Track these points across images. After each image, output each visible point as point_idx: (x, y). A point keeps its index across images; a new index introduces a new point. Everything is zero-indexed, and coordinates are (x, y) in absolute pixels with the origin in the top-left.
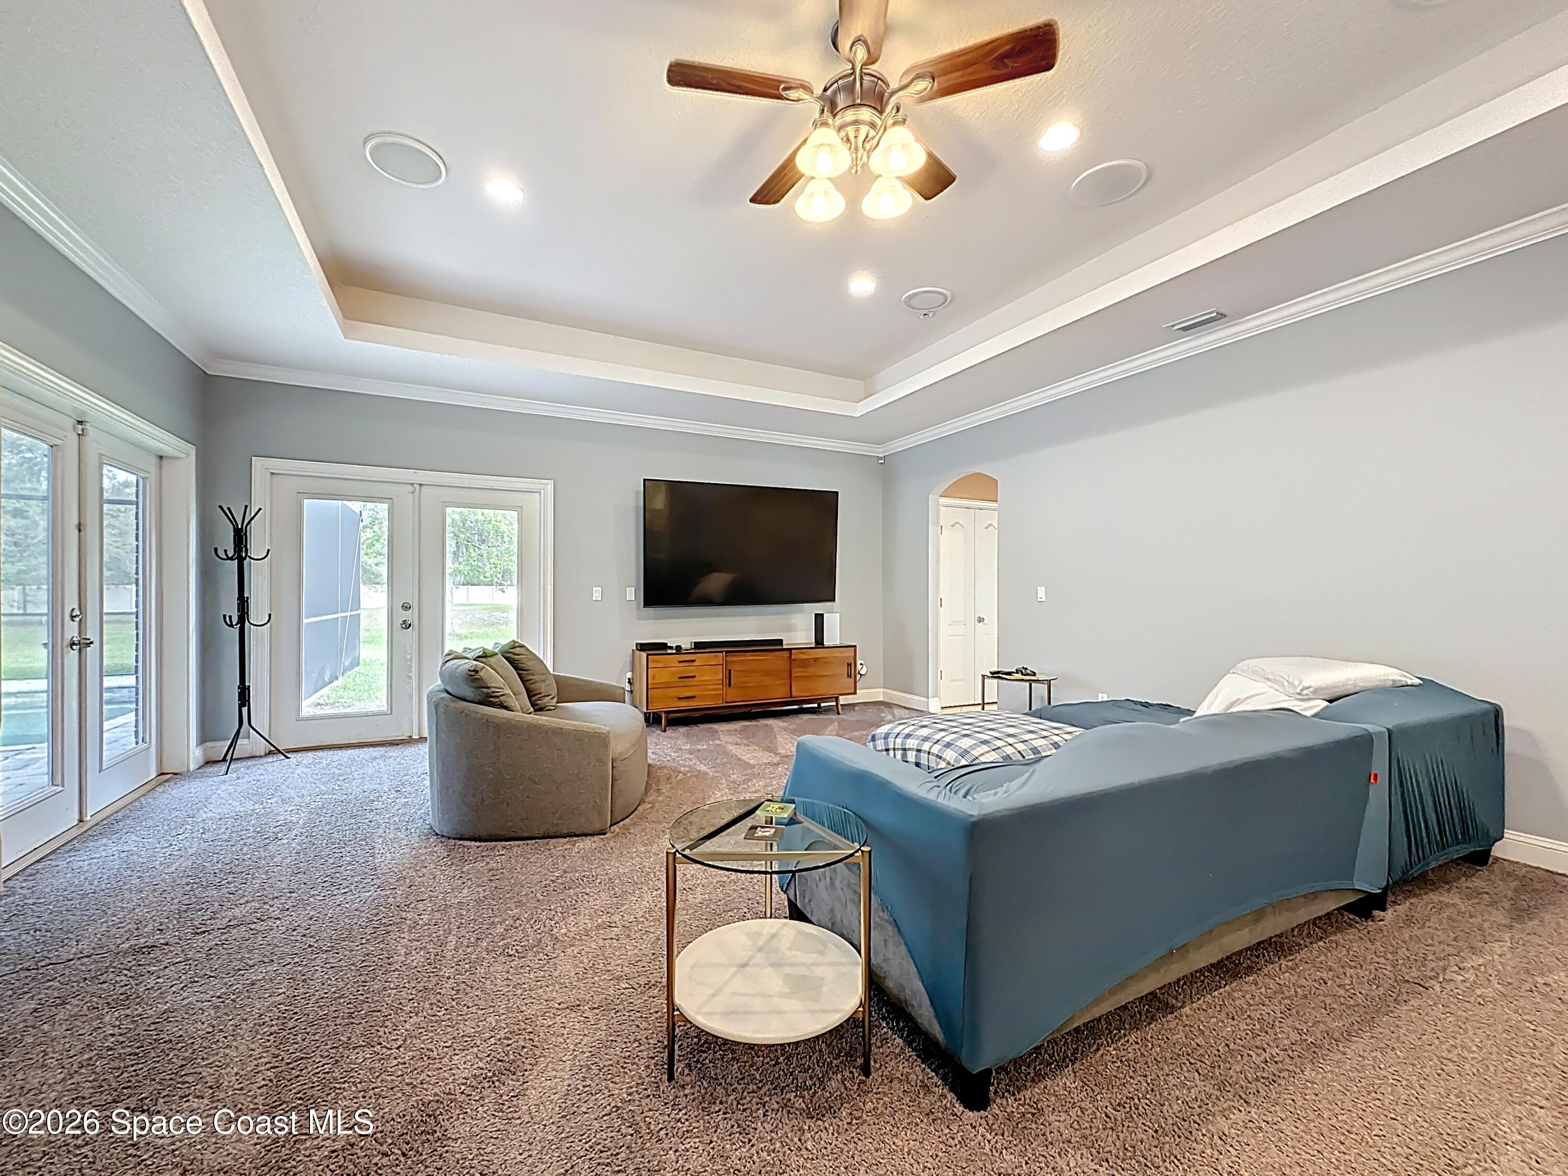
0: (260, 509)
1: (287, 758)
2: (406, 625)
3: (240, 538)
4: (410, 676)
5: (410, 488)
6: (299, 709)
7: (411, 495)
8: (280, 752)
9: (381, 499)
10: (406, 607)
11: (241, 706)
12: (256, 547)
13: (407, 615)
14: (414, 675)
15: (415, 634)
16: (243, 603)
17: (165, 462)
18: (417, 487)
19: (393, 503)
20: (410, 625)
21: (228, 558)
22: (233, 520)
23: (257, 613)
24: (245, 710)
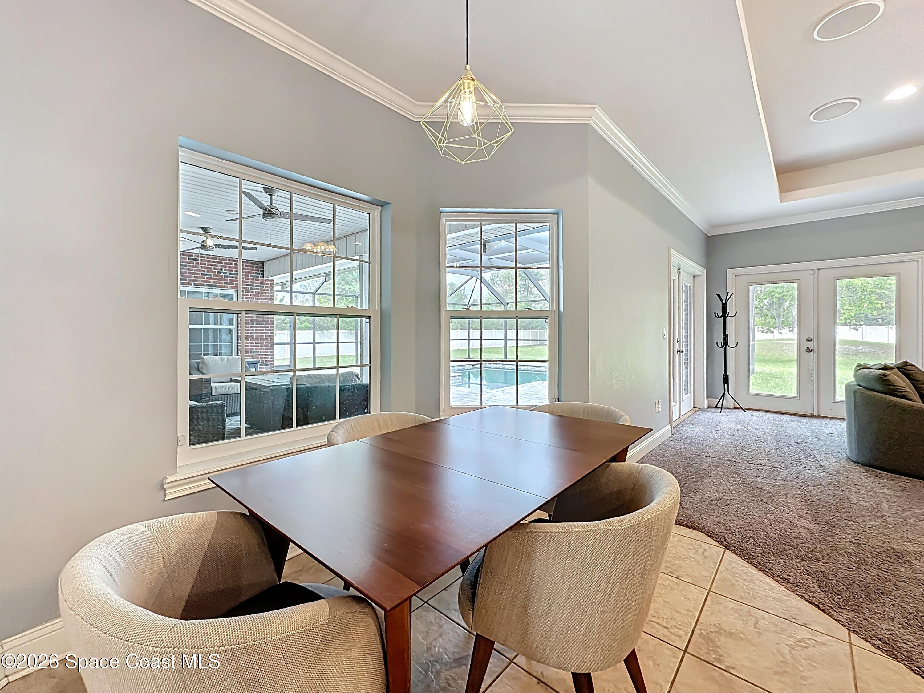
0: (733, 293)
1: (745, 411)
2: (809, 350)
3: (724, 307)
4: (811, 380)
5: (812, 272)
6: (748, 390)
7: (812, 276)
8: (742, 409)
9: (793, 281)
10: (809, 340)
11: (725, 384)
12: (731, 310)
13: (810, 345)
14: (815, 378)
15: (815, 355)
16: (725, 336)
17: (695, 278)
18: (816, 271)
19: (800, 282)
20: (812, 350)
21: (719, 317)
22: (722, 301)
23: (731, 342)
24: (726, 385)
